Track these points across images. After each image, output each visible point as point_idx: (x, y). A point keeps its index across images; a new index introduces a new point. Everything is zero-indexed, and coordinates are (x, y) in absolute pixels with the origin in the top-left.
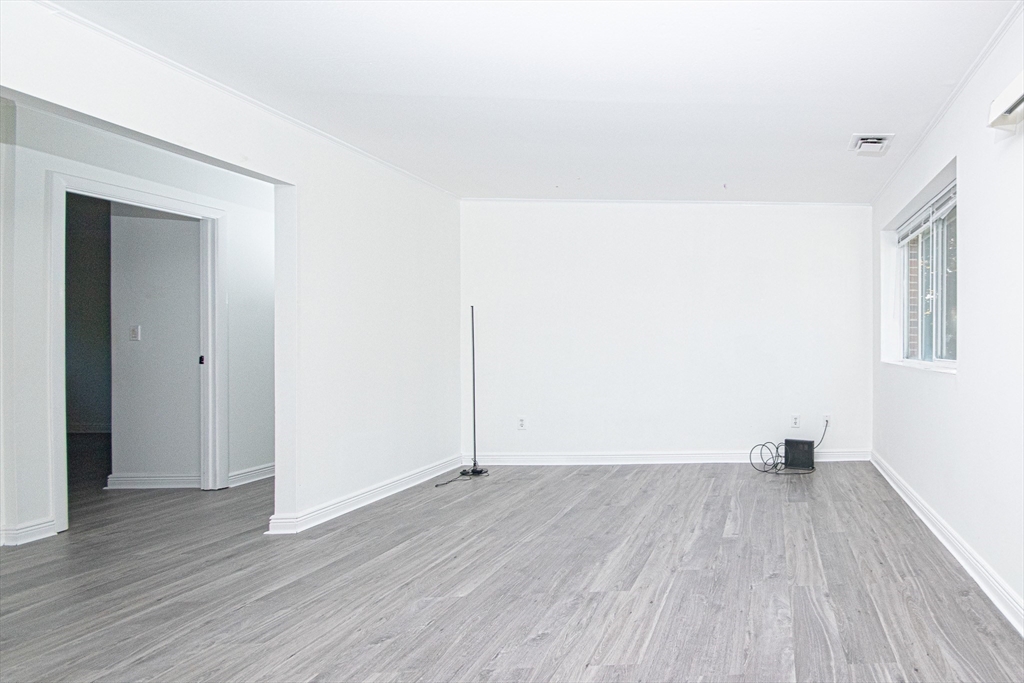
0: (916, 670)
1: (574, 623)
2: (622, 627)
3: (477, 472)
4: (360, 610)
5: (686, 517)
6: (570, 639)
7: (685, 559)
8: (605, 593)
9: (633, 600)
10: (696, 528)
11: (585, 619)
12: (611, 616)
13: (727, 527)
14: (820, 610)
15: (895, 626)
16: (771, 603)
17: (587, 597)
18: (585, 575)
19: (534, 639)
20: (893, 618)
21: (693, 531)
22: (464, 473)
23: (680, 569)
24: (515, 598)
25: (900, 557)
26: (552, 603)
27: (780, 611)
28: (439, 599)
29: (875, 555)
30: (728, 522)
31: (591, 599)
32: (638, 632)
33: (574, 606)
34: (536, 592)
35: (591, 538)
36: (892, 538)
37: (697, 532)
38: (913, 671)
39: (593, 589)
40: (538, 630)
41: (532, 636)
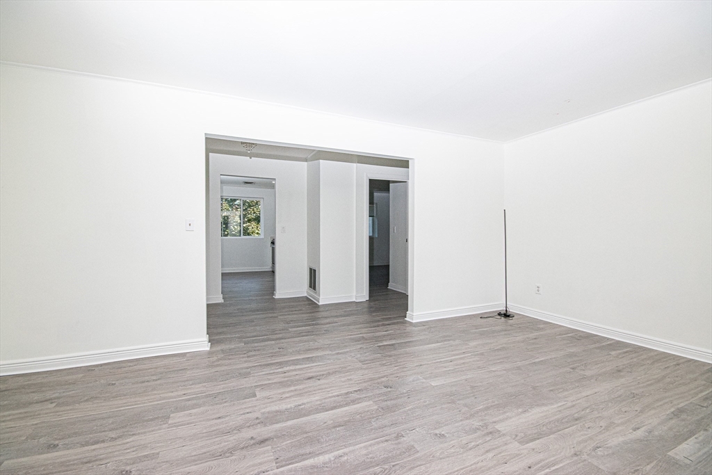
1: (464, 442)
2: (489, 469)
5: (642, 412)
6: (453, 450)
7: (599, 452)
8: (504, 435)
9: (518, 455)
10: (643, 429)
11: (473, 444)
12: (490, 455)
13: (684, 446)
17: (490, 429)
18: (505, 412)
19: (436, 434)
21: (635, 429)
23: (585, 456)
24: (453, 402)
26: (467, 419)
28: (424, 380)
30: (692, 440)
31: (491, 433)
33: (476, 430)
34: (465, 405)
35: (534, 388)
37: (640, 433)
39: (498, 427)
40: (443, 431)
41: (437, 432)
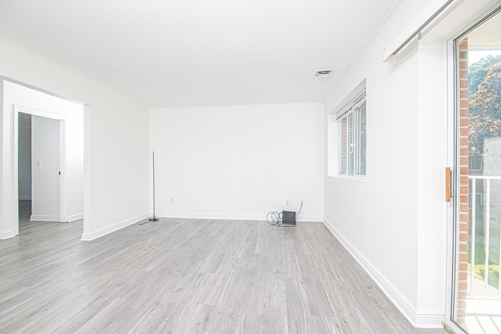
0: (345, 322)
1: (192, 285)
2: (212, 289)
3: (155, 220)
4: (113, 272)
5: (239, 243)
6: (191, 292)
7: (238, 262)
8: (205, 274)
9: (216, 278)
10: (243, 249)
11: (197, 284)
12: (207, 284)
13: (256, 249)
14: (298, 289)
15: (335, 300)
16: (276, 284)
17: (197, 274)
18: (197, 265)
19: (177, 290)
20: (333, 297)
21: (242, 249)
22: (150, 220)
23: (236, 266)
24: (169, 272)
25: (337, 268)
26: (184, 276)
27: (280, 288)
28: (141, 270)
29: (325, 266)
30: (257, 246)
31: (199, 276)
32: (219, 291)
33: (193, 278)
34: (177, 271)
35: (199, 249)
36: (333, 258)
37: (244, 250)
38: (343, 322)
39: (200, 272)
40: (178, 287)
41: (176, 289)
